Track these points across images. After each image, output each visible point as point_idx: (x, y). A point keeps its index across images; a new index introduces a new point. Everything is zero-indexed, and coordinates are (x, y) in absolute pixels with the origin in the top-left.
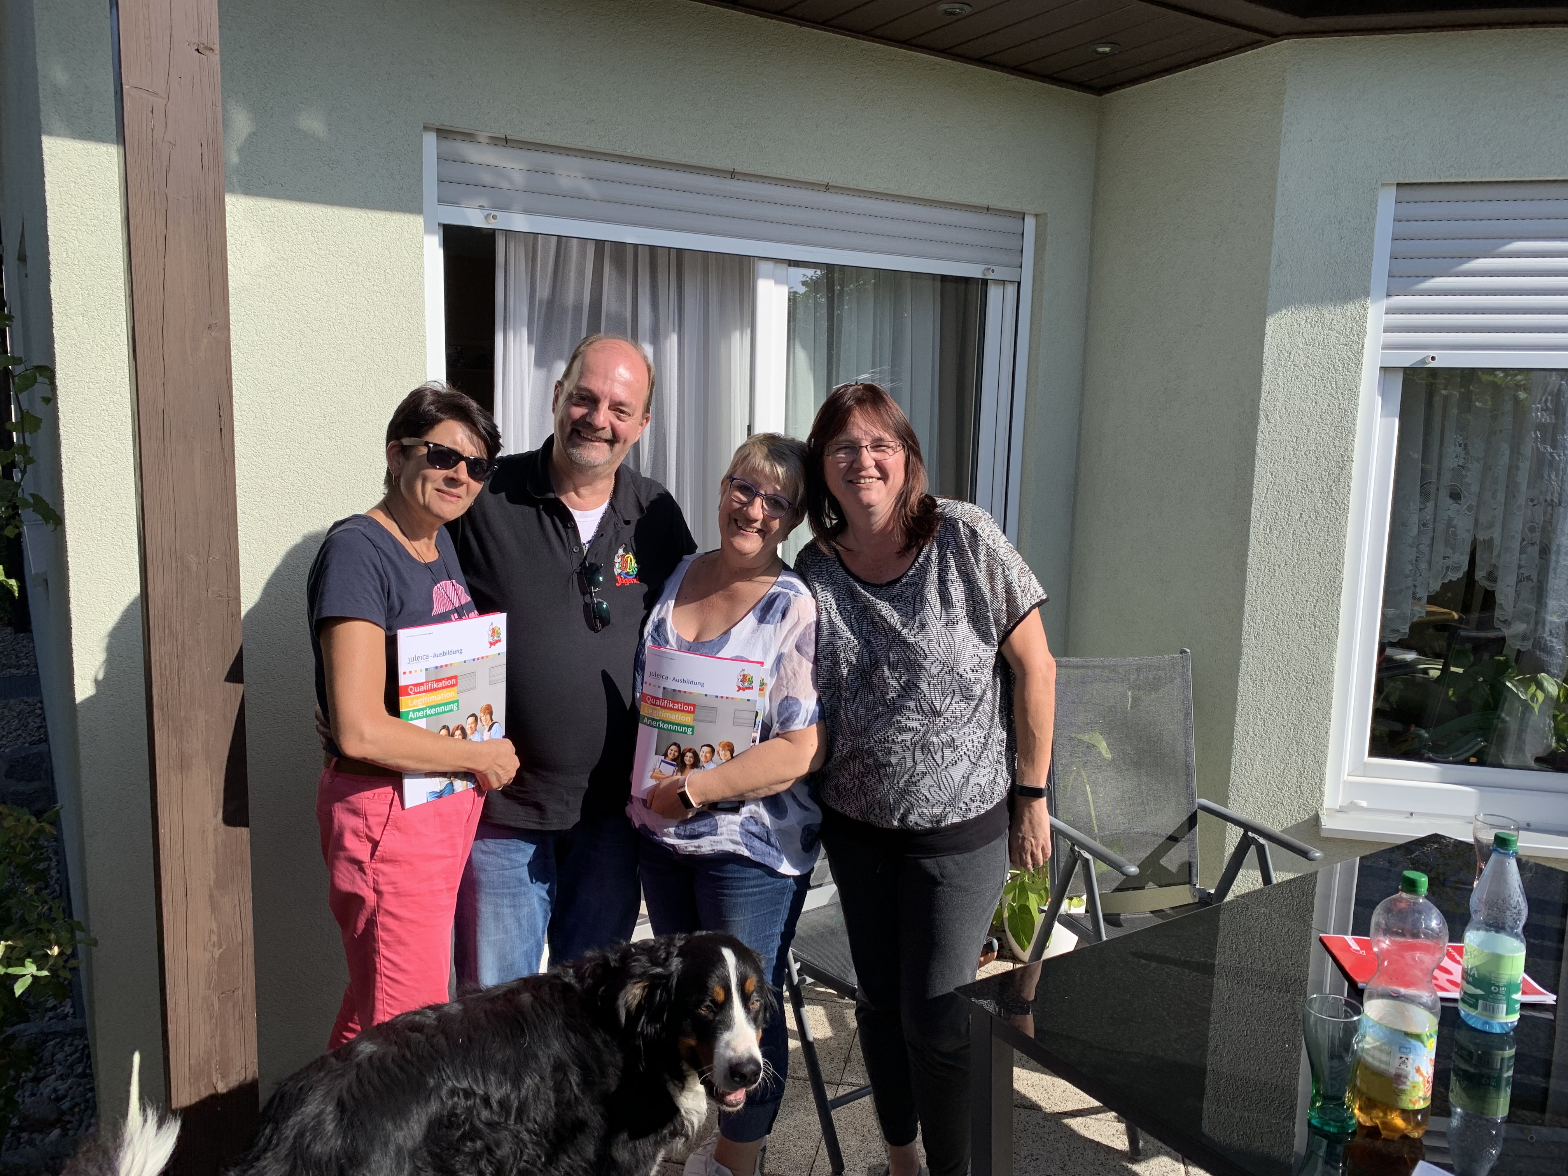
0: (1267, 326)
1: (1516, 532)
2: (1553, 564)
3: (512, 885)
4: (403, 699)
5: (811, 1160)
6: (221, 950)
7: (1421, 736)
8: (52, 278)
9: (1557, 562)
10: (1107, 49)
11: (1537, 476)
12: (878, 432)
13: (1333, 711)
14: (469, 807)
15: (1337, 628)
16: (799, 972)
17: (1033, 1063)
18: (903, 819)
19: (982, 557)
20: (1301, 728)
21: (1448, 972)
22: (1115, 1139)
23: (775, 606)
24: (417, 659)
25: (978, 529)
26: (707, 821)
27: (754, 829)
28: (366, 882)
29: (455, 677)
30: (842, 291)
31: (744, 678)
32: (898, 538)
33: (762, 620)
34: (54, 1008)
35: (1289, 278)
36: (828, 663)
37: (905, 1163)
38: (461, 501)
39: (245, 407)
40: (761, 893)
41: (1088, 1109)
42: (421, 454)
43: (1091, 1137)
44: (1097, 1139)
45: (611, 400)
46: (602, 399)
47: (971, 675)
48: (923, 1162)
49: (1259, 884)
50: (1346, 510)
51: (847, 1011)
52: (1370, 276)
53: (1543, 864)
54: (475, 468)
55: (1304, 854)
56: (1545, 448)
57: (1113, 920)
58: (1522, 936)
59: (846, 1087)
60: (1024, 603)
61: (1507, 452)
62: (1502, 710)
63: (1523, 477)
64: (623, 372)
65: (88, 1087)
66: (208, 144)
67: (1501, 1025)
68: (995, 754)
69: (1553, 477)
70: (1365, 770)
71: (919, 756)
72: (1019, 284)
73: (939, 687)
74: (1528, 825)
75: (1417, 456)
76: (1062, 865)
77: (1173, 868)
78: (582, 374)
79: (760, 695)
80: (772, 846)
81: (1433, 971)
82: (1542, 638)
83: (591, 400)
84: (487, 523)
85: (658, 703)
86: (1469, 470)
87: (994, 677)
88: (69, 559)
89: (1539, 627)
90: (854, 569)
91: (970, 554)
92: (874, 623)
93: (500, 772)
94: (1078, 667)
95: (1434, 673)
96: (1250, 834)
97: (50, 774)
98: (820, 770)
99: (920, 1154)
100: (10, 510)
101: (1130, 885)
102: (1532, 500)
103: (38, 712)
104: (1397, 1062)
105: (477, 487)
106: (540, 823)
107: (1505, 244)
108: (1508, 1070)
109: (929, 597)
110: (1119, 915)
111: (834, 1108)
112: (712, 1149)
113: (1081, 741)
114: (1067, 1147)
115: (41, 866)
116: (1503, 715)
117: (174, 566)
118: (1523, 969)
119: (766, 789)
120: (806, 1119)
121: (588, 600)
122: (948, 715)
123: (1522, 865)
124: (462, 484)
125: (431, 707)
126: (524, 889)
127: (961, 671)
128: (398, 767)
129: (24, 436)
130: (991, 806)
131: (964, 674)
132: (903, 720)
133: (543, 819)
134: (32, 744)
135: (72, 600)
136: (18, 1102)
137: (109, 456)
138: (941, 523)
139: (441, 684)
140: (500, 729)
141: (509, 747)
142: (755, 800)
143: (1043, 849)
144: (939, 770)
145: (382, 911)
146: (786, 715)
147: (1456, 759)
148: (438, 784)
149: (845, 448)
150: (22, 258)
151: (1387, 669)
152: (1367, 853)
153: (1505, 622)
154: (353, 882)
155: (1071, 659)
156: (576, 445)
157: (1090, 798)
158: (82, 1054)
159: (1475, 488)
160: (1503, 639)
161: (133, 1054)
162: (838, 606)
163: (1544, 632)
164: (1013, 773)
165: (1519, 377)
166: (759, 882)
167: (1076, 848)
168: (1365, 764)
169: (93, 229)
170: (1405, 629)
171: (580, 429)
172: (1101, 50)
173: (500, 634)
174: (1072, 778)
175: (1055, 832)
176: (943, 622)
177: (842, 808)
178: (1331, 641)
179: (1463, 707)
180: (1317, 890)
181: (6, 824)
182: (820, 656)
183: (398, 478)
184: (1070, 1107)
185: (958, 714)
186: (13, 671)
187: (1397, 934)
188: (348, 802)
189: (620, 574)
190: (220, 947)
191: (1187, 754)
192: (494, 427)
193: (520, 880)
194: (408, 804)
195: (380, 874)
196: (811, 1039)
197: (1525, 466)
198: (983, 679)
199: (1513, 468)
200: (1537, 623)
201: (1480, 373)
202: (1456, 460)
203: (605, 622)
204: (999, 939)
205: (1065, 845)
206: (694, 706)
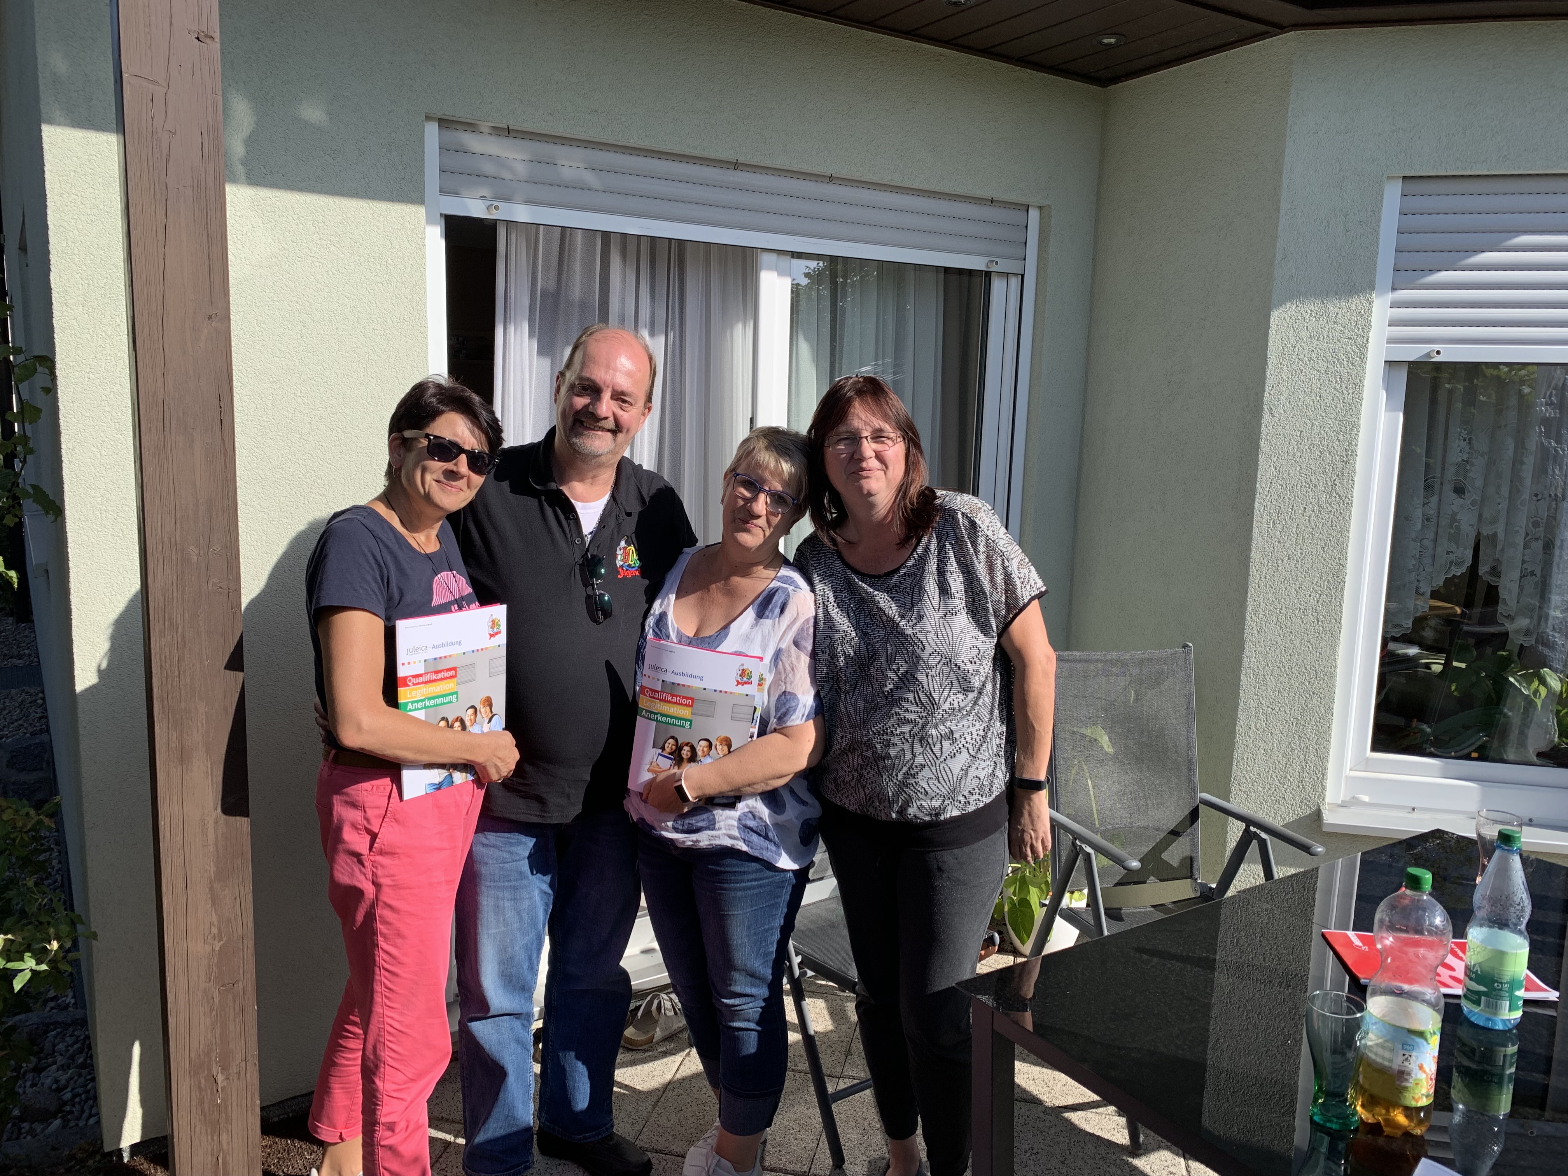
0: (1272, 320)
1: (1521, 527)
2: (1556, 559)
3: (512, 878)
4: (401, 691)
5: (812, 1153)
6: (221, 943)
7: (1423, 731)
8: (52, 268)
9: (1561, 557)
10: (1112, 41)
11: (1541, 471)
12: (878, 423)
13: (1335, 706)
14: (468, 799)
15: (1340, 623)
16: (800, 965)
17: (1033, 1057)
18: (902, 811)
19: (982, 548)
20: (1303, 722)
21: (1452, 969)
22: (1115, 1133)
23: (774, 601)
24: (416, 650)
25: (977, 520)
26: (705, 816)
27: (752, 823)
28: (365, 875)
29: (454, 669)
30: (844, 283)
31: (743, 673)
32: (897, 529)
33: (761, 614)
34: (55, 998)
35: (1294, 270)
36: (826, 657)
37: (906, 1157)
38: (462, 493)
39: (246, 398)
40: (759, 886)
41: (1088, 1103)
42: (421, 446)
43: (1091, 1131)
44: (1098, 1133)
45: (613, 389)
46: (605, 388)
47: (970, 667)
48: (923, 1156)
49: (1261, 879)
50: (1350, 504)
51: (848, 1004)
52: (1375, 269)
53: (1545, 859)
54: (475, 461)
55: (1306, 849)
56: (1550, 443)
57: (1114, 914)
58: (1526, 933)
59: (846, 1080)
60: (1024, 593)
61: (1512, 447)
62: (1504, 705)
63: (1527, 473)
64: (624, 362)
65: (89, 1077)
66: (208, 132)
67: (1504, 1021)
68: (995, 747)
69: (1557, 472)
70: (1367, 765)
71: (918, 748)
72: (1023, 276)
73: (937, 678)
74: (1531, 820)
75: (1421, 450)
76: (1063, 859)
77: (1175, 863)
78: (584, 364)
79: (758, 690)
80: (770, 841)
81: (1437, 967)
82: (1545, 632)
83: (593, 390)
84: (489, 515)
85: (656, 695)
86: (1473, 465)
87: (994, 670)
88: (69, 550)
89: (1543, 624)
90: (852, 560)
91: (969, 545)
92: (871, 616)
93: (499, 764)
94: (1080, 661)
95: (1437, 668)
96: (1252, 828)
97: (51, 764)
98: (819, 763)
99: (920, 1147)
100: (10, 500)
101: (1132, 879)
102: (1536, 495)
103: (40, 702)
104: (1401, 1058)
105: (478, 480)
106: (543, 817)
107: (1510, 238)
108: (1511, 1066)
109: (927, 588)
110: (1120, 909)
111: (834, 1102)
112: (712, 1141)
113: (1084, 736)
114: (1067, 1141)
115: (42, 858)
116: (1506, 710)
117: (174, 558)
118: (1526, 965)
119: (762, 784)
120: (807, 1112)
121: (590, 593)
122: (946, 706)
123: (1525, 861)
124: (462, 477)
125: (430, 699)
126: (524, 882)
127: (959, 663)
128: (396, 758)
129: (24, 426)
130: (991, 799)
131: (962, 666)
132: (901, 712)
133: (545, 812)
134: (33, 734)
135: (72, 591)
136: (19, 1094)
137: (109, 447)
138: (940, 514)
139: (440, 676)
140: (500, 721)
141: (509, 739)
142: (752, 795)
143: (1043, 842)
144: (938, 762)
145: (380, 904)
146: (783, 710)
147: (1459, 754)
148: (437, 776)
149: (845, 439)
150: (23, 248)
151: (1389, 664)
152: (1370, 848)
153: (1508, 617)
154: (352, 875)
155: (1074, 653)
156: (579, 435)
157: (1091, 792)
158: (83, 1045)
159: (1479, 483)
160: (1506, 634)
161: (133, 1045)
162: (836, 597)
163: (1547, 627)
164: (1012, 767)
165: (1523, 372)
166: (758, 875)
167: (1077, 842)
168: (1367, 758)
169: (93, 218)
170: (1408, 624)
171: (583, 419)
172: (1106, 41)
173: (499, 626)
174: (1074, 771)
175: (1055, 826)
176: (941, 614)
177: (841, 801)
178: (1334, 635)
179: (1465, 702)
180: (1318, 884)
181: (5, 817)
182: (818, 651)
183: (399, 470)
184: (1070, 1101)
185: (956, 705)
186: (16, 661)
187: (1401, 930)
188: (347, 794)
189: (622, 566)
190: (220, 940)
191: (1189, 747)
192: (496, 421)
193: (521, 873)
194: (406, 797)
195: (379, 868)
196: (812, 1033)
197: (1530, 461)
198: (981, 670)
199: (1517, 462)
200: (1540, 618)
201: (1483, 367)
202: (1460, 454)
203: (607, 614)
204: (1000, 933)
205: (1066, 839)
206: (692, 699)
